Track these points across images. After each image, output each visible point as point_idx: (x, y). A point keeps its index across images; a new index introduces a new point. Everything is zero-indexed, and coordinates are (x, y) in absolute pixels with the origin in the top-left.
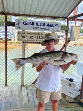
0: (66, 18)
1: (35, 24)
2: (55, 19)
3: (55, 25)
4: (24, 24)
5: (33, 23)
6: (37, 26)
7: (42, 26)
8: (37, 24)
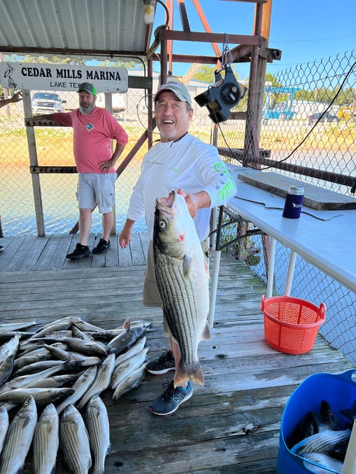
0: (143, 53)
1: (54, 73)
2: (112, 57)
3: (111, 75)
4: (25, 75)
5: (49, 71)
6: (60, 78)
7: (74, 77)
8: (59, 73)
